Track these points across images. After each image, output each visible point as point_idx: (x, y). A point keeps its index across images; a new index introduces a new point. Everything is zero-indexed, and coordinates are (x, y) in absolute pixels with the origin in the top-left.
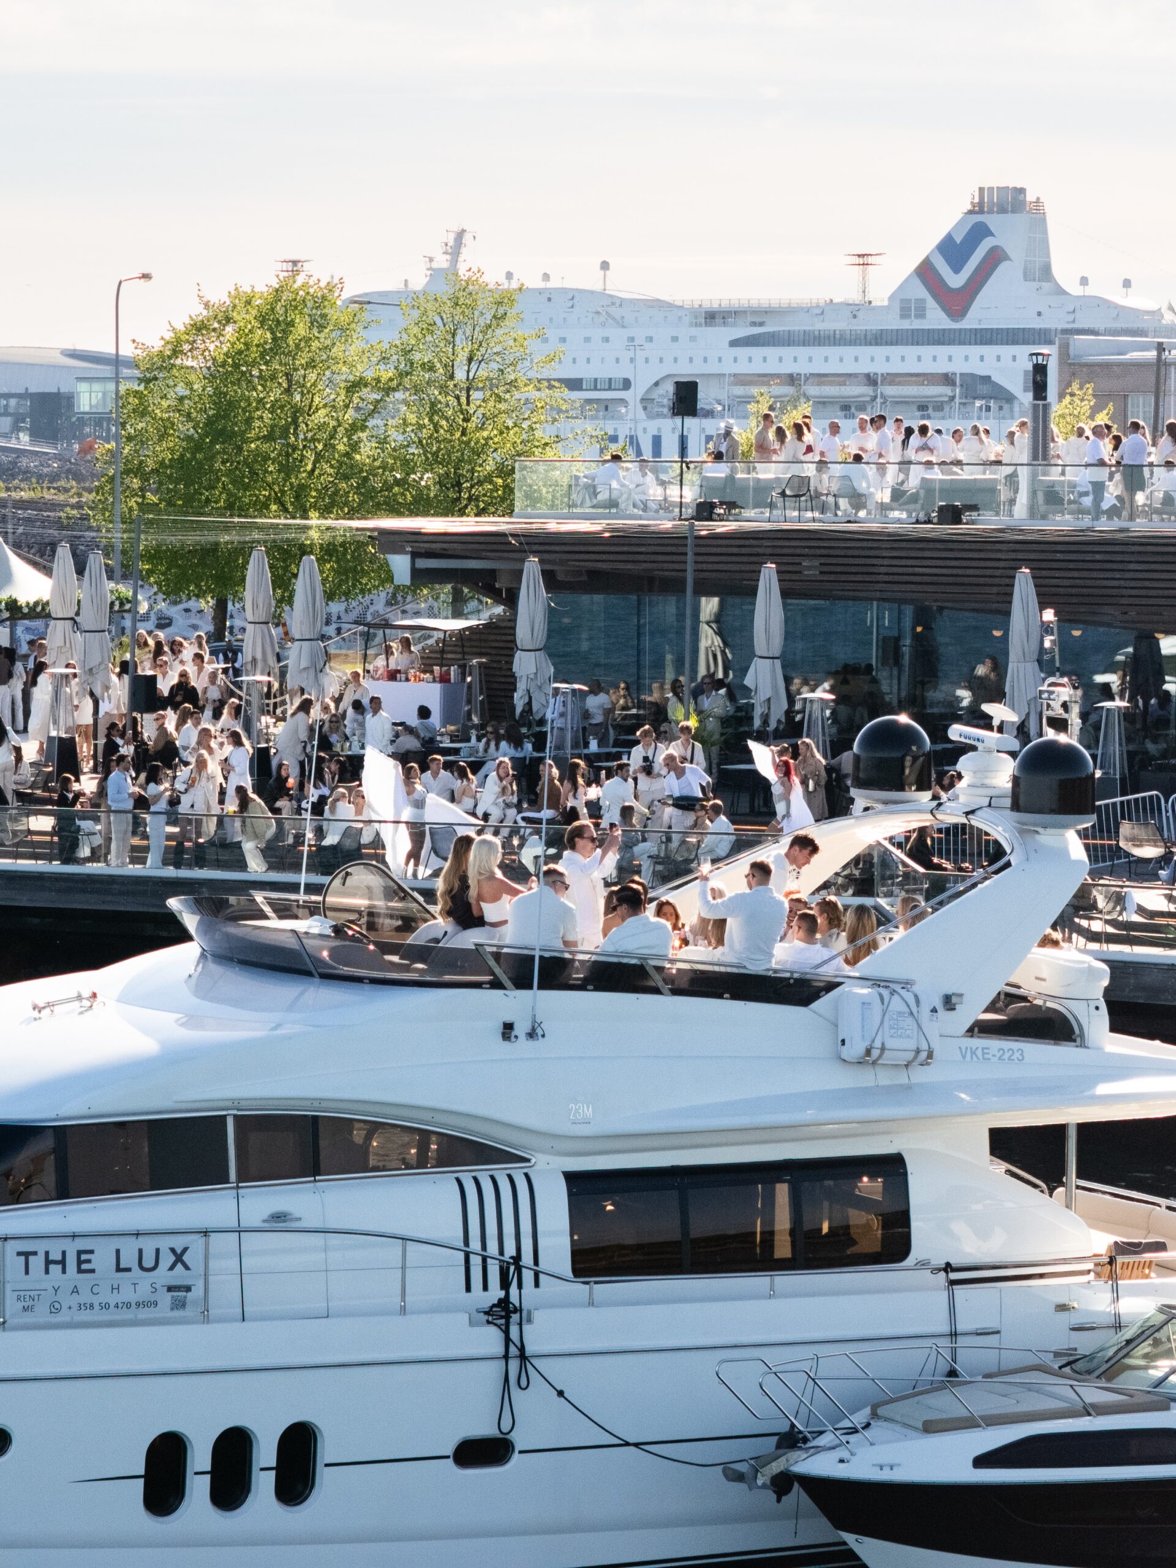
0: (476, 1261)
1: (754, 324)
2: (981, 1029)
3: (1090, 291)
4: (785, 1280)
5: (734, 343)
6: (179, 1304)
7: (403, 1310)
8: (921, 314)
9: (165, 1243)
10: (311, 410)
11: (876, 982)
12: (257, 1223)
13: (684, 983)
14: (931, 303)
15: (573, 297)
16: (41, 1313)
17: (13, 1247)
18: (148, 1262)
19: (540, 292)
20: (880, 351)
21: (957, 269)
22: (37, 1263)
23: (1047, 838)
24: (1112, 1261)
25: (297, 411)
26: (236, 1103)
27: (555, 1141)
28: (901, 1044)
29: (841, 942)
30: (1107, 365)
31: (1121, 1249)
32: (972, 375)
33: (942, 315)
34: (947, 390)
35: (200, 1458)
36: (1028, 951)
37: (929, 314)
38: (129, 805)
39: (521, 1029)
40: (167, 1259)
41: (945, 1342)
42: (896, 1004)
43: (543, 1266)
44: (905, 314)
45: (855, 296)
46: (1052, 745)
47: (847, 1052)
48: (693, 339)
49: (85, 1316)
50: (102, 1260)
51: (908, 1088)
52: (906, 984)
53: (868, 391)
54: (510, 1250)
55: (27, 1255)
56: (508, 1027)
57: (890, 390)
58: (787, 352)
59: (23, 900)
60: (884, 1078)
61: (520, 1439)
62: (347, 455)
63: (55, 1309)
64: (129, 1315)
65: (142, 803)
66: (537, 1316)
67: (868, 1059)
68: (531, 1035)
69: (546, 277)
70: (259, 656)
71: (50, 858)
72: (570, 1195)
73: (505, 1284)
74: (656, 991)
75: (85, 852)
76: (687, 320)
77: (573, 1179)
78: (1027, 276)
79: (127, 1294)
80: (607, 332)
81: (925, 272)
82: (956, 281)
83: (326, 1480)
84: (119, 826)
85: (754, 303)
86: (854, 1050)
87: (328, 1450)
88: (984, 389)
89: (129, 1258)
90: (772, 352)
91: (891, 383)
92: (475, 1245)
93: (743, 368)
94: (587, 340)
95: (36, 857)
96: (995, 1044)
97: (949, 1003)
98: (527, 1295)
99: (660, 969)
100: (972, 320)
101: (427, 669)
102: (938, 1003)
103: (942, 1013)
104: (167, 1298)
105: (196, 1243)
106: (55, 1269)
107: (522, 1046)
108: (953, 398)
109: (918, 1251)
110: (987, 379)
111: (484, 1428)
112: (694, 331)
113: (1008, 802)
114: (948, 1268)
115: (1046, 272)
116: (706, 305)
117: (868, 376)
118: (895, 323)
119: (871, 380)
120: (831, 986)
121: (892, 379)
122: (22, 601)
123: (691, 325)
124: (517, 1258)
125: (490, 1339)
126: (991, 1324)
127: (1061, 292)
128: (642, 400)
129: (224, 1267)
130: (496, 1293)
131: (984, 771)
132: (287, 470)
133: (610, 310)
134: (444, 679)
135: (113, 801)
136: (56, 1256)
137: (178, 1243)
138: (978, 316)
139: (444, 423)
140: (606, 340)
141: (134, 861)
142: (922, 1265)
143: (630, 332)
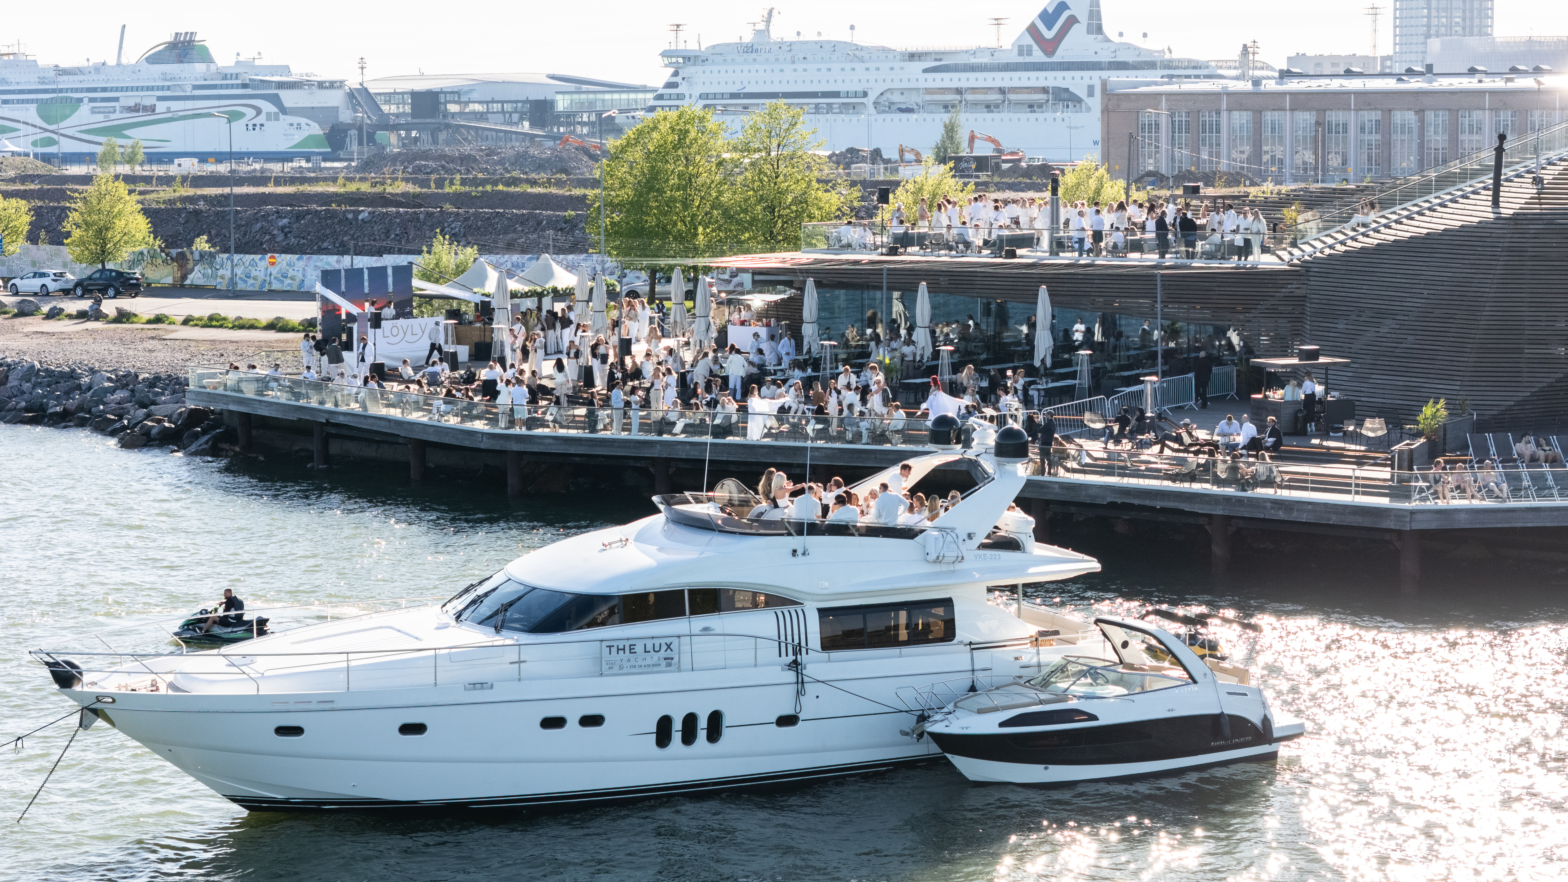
0: (783, 645)
1: (936, 60)
2: (983, 546)
3: (1123, 40)
4: (906, 650)
5: (925, 71)
6: (669, 665)
7: (756, 665)
8: (1030, 53)
9: (663, 641)
10: (698, 175)
11: (941, 529)
12: (698, 632)
13: (864, 531)
14: (1035, 47)
15: (835, 46)
16: (616, 670)
17: (605, 644)
18: (657, 649)
19: (816, 43)
20: (1007, 75)
21: (1049, 28)
22: (614, 650)
23: (1009, 467)
24: (1037, 640)
25: (691, 176)
26: (688, 584)
27: (813, 596)
28: (951, 554)
29: (926, 513)
30: (1127, 95)
31: (1042, 634)
32: (1059, 88)
33: (1042, 54)
34: (1044, 96)
35: (677, 725)
36: (1002, 513)
37: (1034, 53)
38: (622, 405)
39: (799, 552)
40: (664, 647)
41: (969, 675)
42: (949, 538)
43: (810, 646)
44: (1021, 53)
45: (993, 44)
46: (1011, 430)
47: (929, 558)
48: (902, 68)
49: (633, 670)
50: (639, 648)
51: (953, 572)
52: (953, 530)
53: (1000, 97)
54: (796, 641)
55: (610, 647)
56: (795, 551)
57: (1012, 97)
58: (955, 76)
59: (572, 450)
60: (944, 568)
61: (802, 716)
62: (717, 198)
63: (621, 668)
64: (650, 670)
65: (628, 404)
66: (808, 666)
67: (938, 560)
68: (804, 554)
69: (819, 34)
70: (678, 320)
71: (584, 428)
72: (820, 617)
73: (795, 653)
74: (853, 535)
75: (600, 426)
76: (898, 57)
77: (821, 611)
78: (1089, 32)
79: (649, 661)
80: (854, 65)
81: (1032, 30)
82: (1049, 34)
83: (726, 732)
84: (617, 415)
85: (937, 49)
86: (932, 557)
87: (727, 721)
88: (1065, 96)
89: (649, 647)
90: (946, 76)
91: (1014, 93)
92: (783, 638)
93: (931, 85)
94: (843, 69)
95: (577, 428)
96: (989, 553)
97: (970, 536)
98: (804, 658)
99: (854, 526)
100: (1057, 58)
101: (759, 319)
102: (966, 537)
103: (967, 541)
104: (664, 663)
105: (675, 641)
106: (621, 652)
107: (800, 558)
108: (1048, 101)
109: (958, 638)
110: (1067, 90)
111: (788, 711)
112: (903, 64)
113: (993, 451)
114: (971, 643)
115: (1099, 29)
116: (910, 50)
117: (1000, 89)
118: (1015, 58)
119: (1002, 91)
120: (922, 531)
121: (1013, 90)
122: (559, 288)
123: (901, 61)
124: (799, 644)
125: (791, 676)
126: (989, 666)
127: (1108, 40)
128: (874, 103)
129: (685, 648)
130: (791, 658)
131: (984, 437)
132: (686, 206)
133: (856, 52)
134: (768, 325)
135: (613, 402)
136: (621, 647)
137: (668, 641)
138: (1063, 53)
139: (765, 179)
140: (854, 69)
141: (624, 430)
142: (961, 643)
143: (867, 65)
